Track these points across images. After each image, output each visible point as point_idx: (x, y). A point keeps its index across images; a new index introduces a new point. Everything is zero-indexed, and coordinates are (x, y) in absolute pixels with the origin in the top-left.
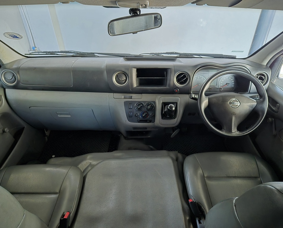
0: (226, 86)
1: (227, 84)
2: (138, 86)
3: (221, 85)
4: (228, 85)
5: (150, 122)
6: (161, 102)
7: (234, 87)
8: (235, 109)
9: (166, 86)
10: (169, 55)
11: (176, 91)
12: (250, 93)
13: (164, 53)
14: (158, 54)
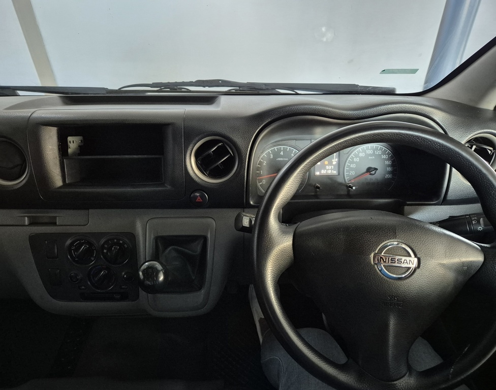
0: (368, 176)
1: (369, 170)
2: (69, 185)
3: (353, 173)
4: (373, 172)
5: (124, 297)
6: (152, 237)
7: (392, 179)
8: (400, 283)
9: (163, 185)
10: (207, 89)
11: (199, 200)
12: (445, 202)
13: (191, 84)
14: (173, 86)
